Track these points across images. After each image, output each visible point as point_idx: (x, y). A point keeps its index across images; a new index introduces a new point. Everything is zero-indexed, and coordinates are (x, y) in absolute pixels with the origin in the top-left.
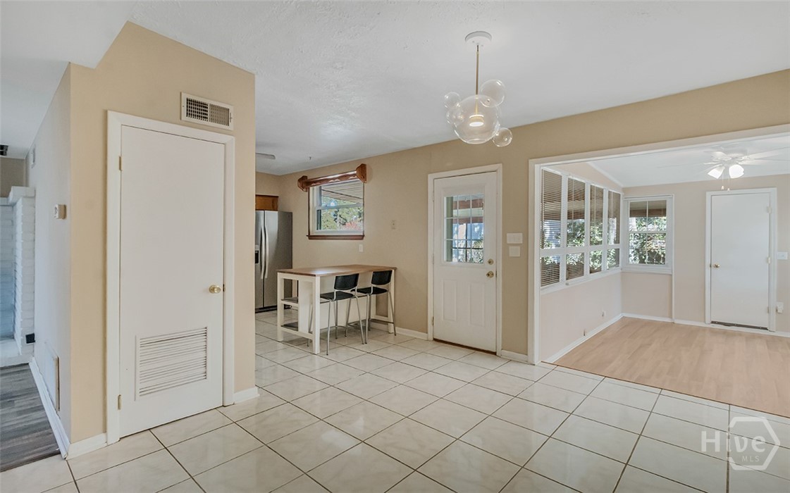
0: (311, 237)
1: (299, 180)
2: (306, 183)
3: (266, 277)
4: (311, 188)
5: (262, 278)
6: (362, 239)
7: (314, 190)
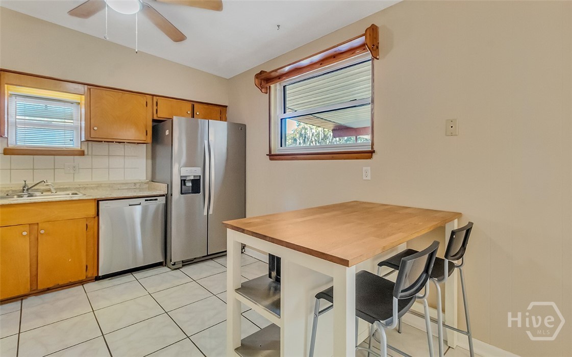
0: (272, 156)
1: (257, 76)
2: (265, 79)
3: (211, 212)
4: (272, 86)
5: (205, 213)
6: (370, 157)
7: (276, 88)
